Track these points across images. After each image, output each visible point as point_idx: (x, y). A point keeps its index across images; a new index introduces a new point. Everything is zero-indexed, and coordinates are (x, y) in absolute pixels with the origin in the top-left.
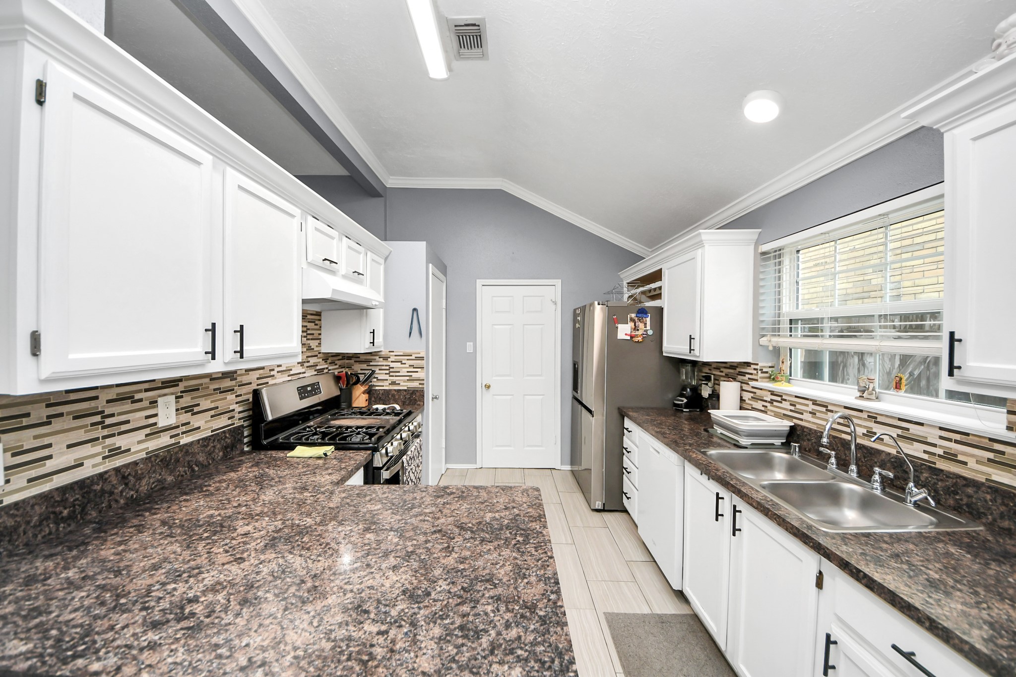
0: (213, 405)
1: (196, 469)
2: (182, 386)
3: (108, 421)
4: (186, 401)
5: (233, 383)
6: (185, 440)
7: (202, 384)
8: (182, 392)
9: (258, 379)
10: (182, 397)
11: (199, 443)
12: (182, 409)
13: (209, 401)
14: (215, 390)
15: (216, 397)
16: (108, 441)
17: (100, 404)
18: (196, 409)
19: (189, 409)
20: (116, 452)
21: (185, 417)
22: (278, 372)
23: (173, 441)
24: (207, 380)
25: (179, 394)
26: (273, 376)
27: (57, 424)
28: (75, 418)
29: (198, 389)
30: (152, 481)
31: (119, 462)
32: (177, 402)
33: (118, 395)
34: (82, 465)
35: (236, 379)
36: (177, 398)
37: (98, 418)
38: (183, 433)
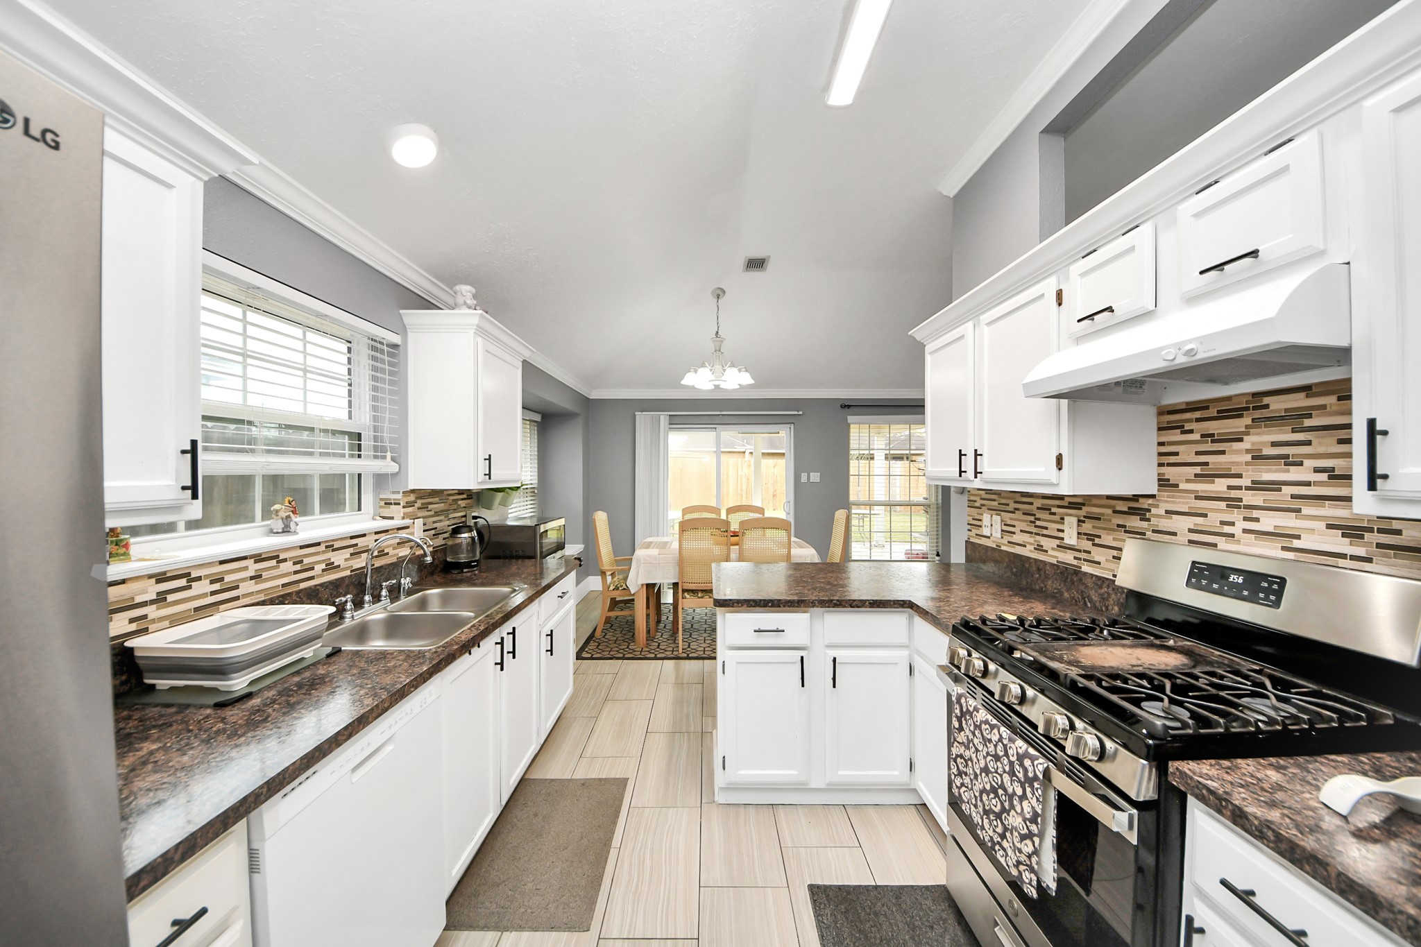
0: (1114, 544)
1: (1089, 605)
2: (1085, 509)
3: (1038, 523)
4: (1088, 527)
5: (1145, 524)
6: (1086, 568)
7: (1103, 514)
8: (1085, 517)
9: (1190, 531)
10: (1084, 522)
11: (1092, 578)
12: (1085, 534)
13: (1111, 537)
14: (1119, 526)
15: (1119, 535)
16: (1038, 538)
17: (1033, 508)
18: (1097, 541)
19: (1091, 537)
20: (1039, 548)
21: (1086, 545)
22: (1245, 531)
23: (1075, 562)
24: (1109, 511)
25: (1082, 518)
26: (1232, 536)
27: (1018, 515)
28: (1024, 514)
29: (1099, 519)
30: (1054, 586)
31: (1041, 557)
32: (1078, 525)
33: (1042, 505)
34: (1025, 546)
35: (1149, 520)
36: (1079, 521)
37: (1032, 518)
38: (1085, 560)
